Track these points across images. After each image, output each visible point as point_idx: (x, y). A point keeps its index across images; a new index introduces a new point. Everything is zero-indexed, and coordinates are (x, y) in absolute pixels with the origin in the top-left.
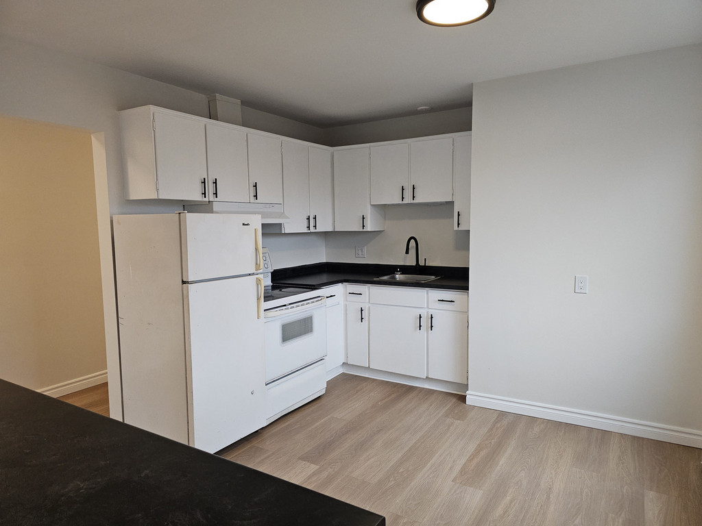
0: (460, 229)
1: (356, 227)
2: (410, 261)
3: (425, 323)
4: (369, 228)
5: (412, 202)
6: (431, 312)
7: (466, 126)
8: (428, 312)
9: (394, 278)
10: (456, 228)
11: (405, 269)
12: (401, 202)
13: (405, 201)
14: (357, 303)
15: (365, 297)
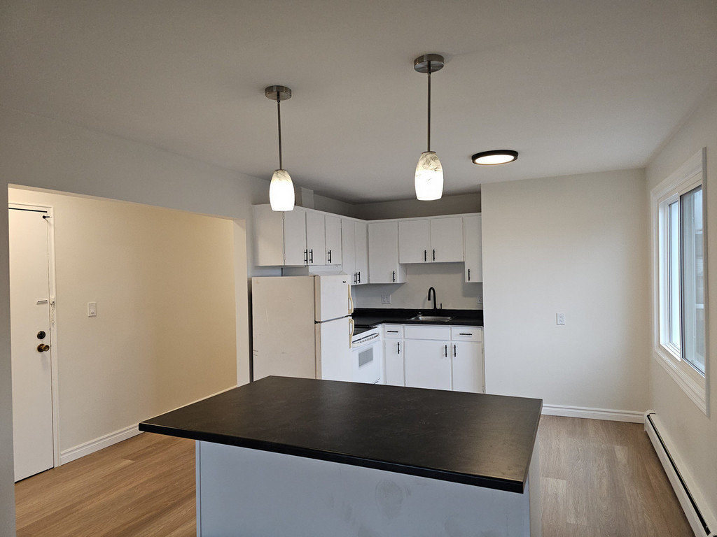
0: (470, 281)
1: (388, 281)
2: (429, 306)
3: (450, 351)
4: (398, 281)
5: (433, 262)
6: (454, 343)
7: (478, 209)
8: (451, 344)
9: (419, 319)
10: (467, 281)
11: (425, 312)
12: (424, 262)
13: (427, 261)
14: (393, 339)
15: (400, 334)
